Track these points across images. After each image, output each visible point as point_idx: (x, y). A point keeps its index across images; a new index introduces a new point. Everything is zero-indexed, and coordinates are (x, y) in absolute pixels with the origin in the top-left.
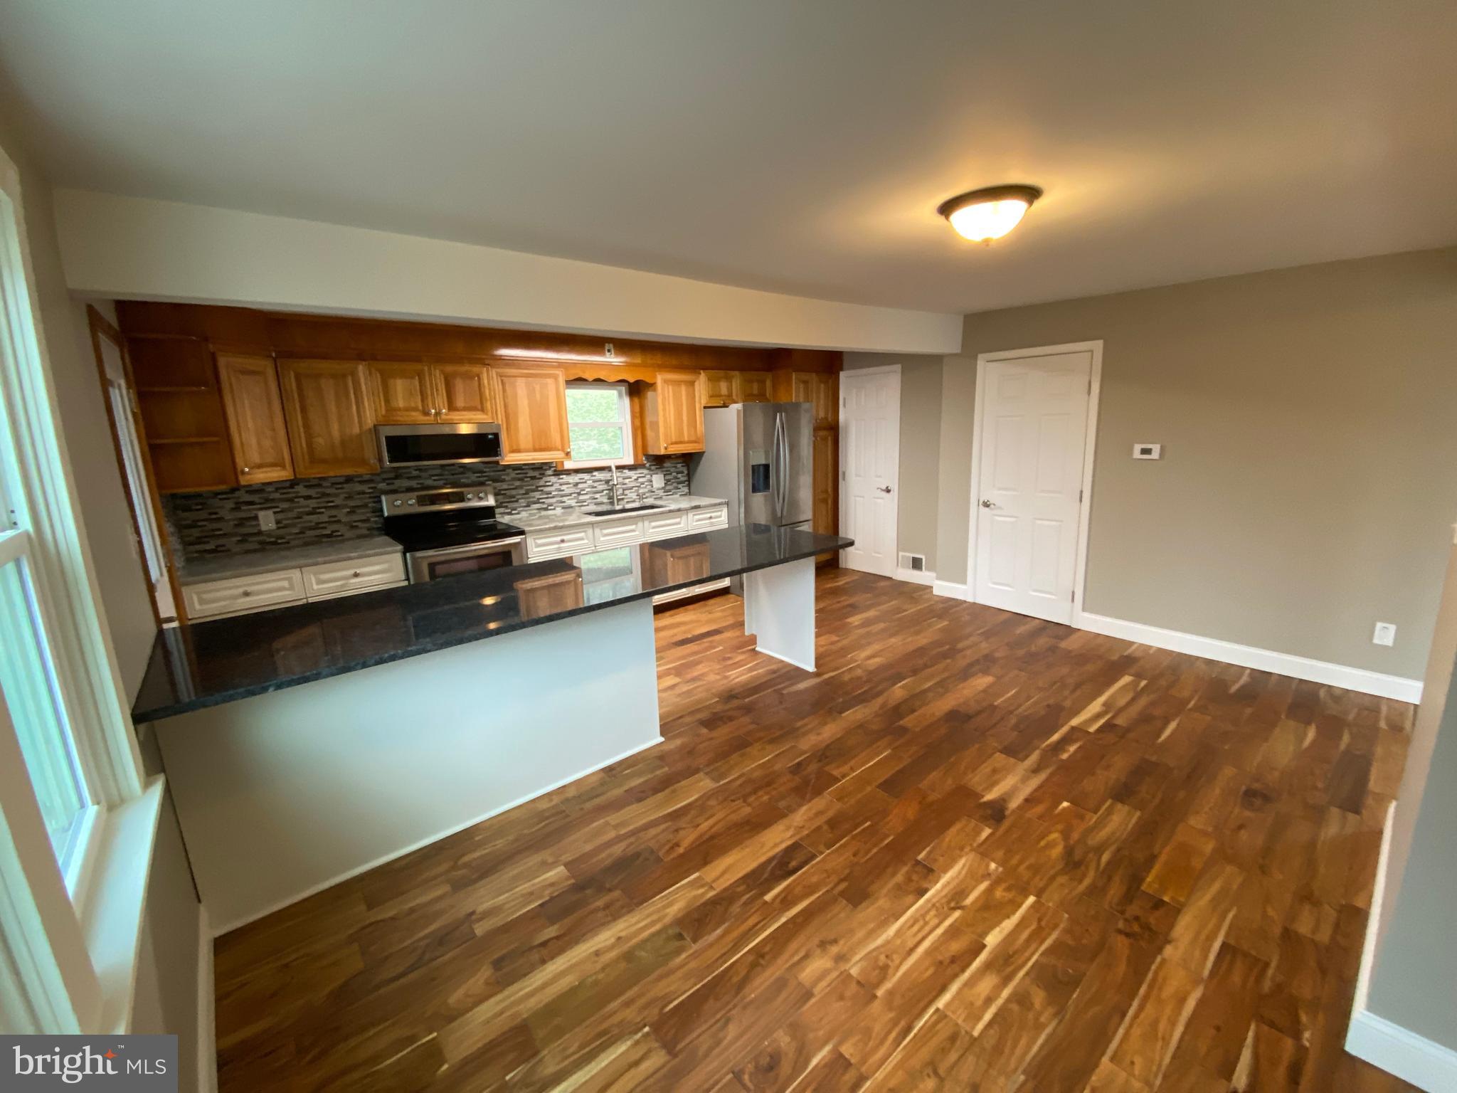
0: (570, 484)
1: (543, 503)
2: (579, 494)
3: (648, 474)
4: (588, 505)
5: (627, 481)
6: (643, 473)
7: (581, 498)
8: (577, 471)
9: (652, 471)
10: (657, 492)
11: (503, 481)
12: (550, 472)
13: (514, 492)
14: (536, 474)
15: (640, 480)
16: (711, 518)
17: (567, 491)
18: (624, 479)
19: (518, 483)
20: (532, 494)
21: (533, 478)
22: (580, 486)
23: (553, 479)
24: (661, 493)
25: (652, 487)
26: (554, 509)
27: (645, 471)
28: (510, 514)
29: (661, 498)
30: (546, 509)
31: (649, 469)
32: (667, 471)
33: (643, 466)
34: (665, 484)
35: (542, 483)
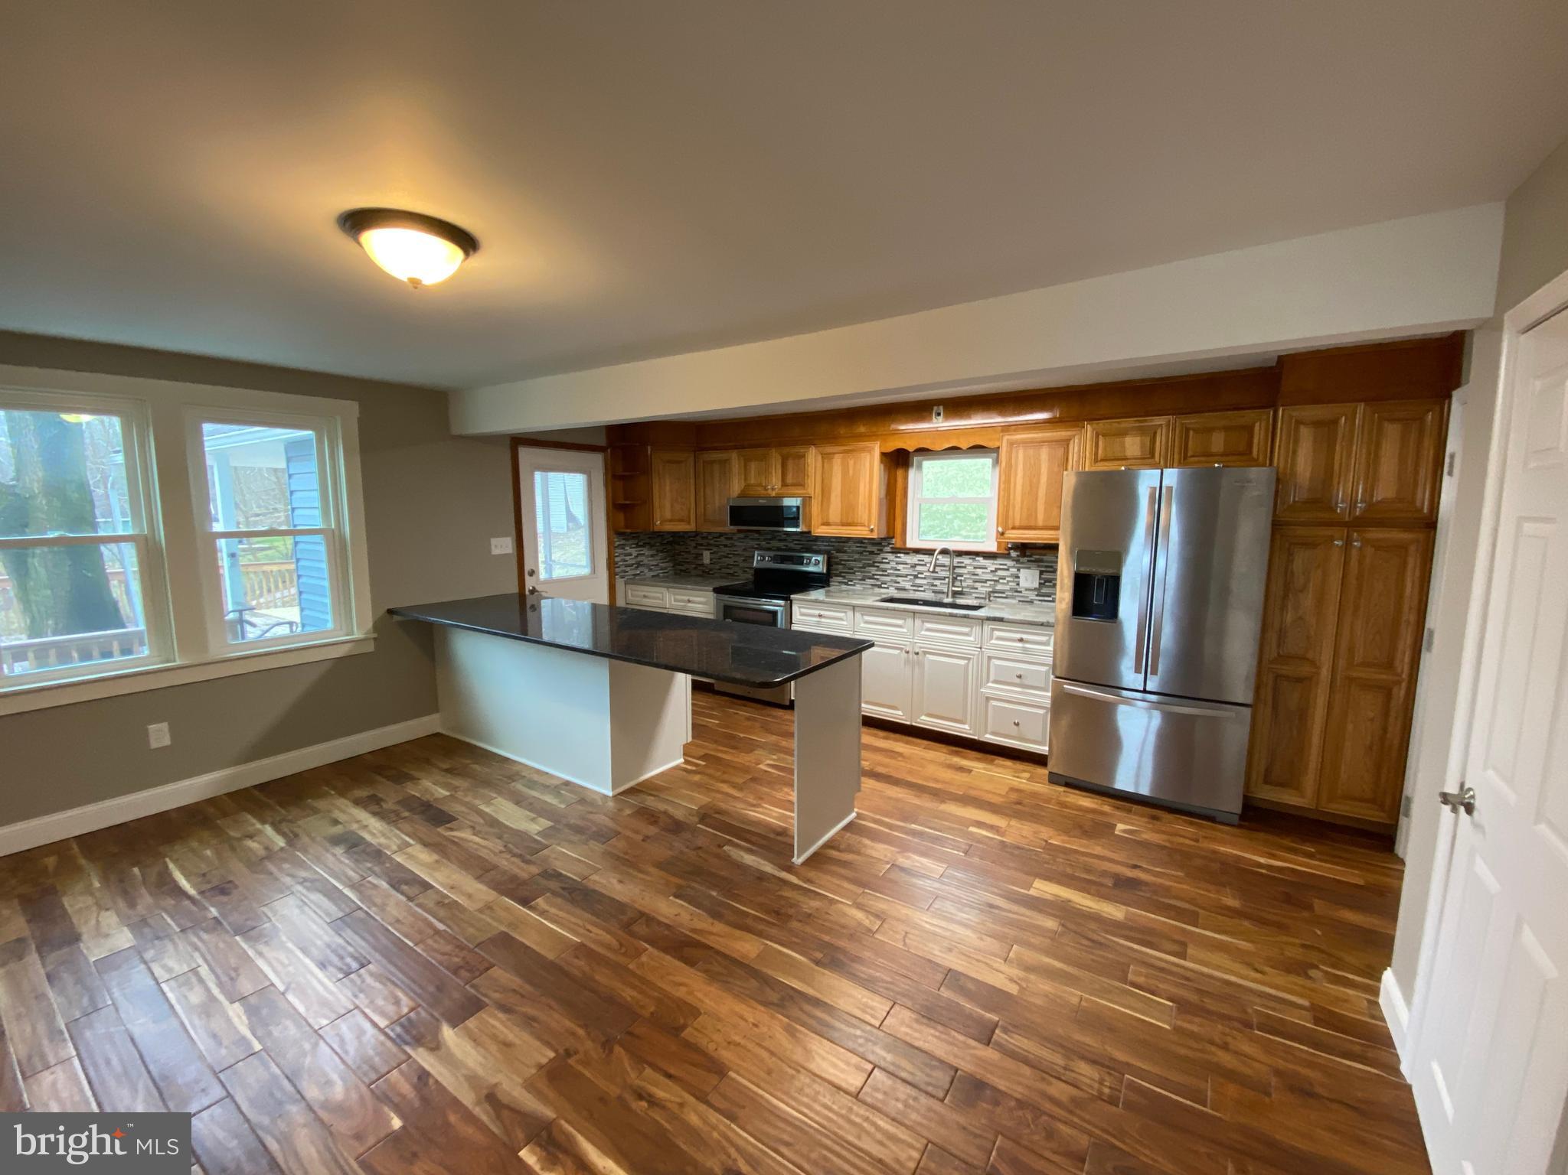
0: (906, 564)
1: (877, 579)
2: (916, 577)
3: (1014, 567)
4: (924, 591)
5: (979, 571)
6: (1005, 565)
7: (918, 581)
8: (917, 551)
9: (1022, 563)
10: (1025, 593)
11: (845, 552)
12: (888, 549)
13: (852, 564)
14: (874, 549)
15: (1000, 573)
16: (1021, 640)
17: (904, 572)
18: (975, 568)
19: (857, 556)
20: (868, 569)
21: (872, 553)
22: (919, 568)
23: (891, 557)
24: (1032, 596)
25: (1018, 584)
26: (887, 588)
27: (1010, 563)
28: (846, 584)
29: (1031, 602)
30: (880, 587)
31: (1018, 561)
32: (1046, 567)
33: (1007, 556)
34: (1040, 584)
35: (879, 559)
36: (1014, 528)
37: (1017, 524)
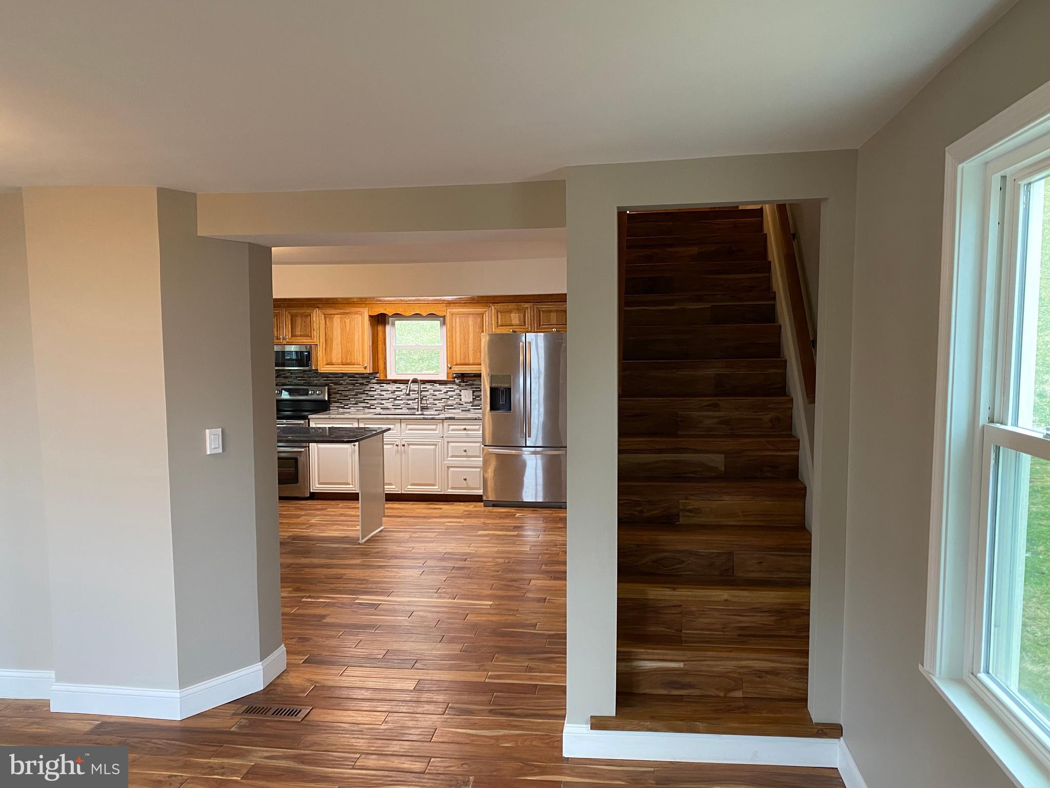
0: (388, 391)
1: (367, 403)
2: (395, 399)
3: (457, 389)
4: (401, 409)
5: (437, 393)
6: (452, 388)
7: (397, 402)
8: (395, 382)
9: (462, 386)
10: (465, 405)
11: (341, 384)
12: (374, 381)
13: (347, 393)
14: (364, 381)
15: (449, 393)
16: (465, 429)
17: (386, 396)
18: (434, 391)
19: (350, 387)
20: (360, 396)
21: (362, 384)
22: (397, 393)
23: (377, 386)
24: (469, 406)
25: (461, 400)
26: (375, 408)
27: (455, 387)
28: (343, 408)
29: (469, 410)
30: (369, 408)
31: (460, 385)
32: (476, 388)
33: (453, 382)
34: (473, 398)
35: (368, 388)
36: (456, 365)
37: (458, 362)
